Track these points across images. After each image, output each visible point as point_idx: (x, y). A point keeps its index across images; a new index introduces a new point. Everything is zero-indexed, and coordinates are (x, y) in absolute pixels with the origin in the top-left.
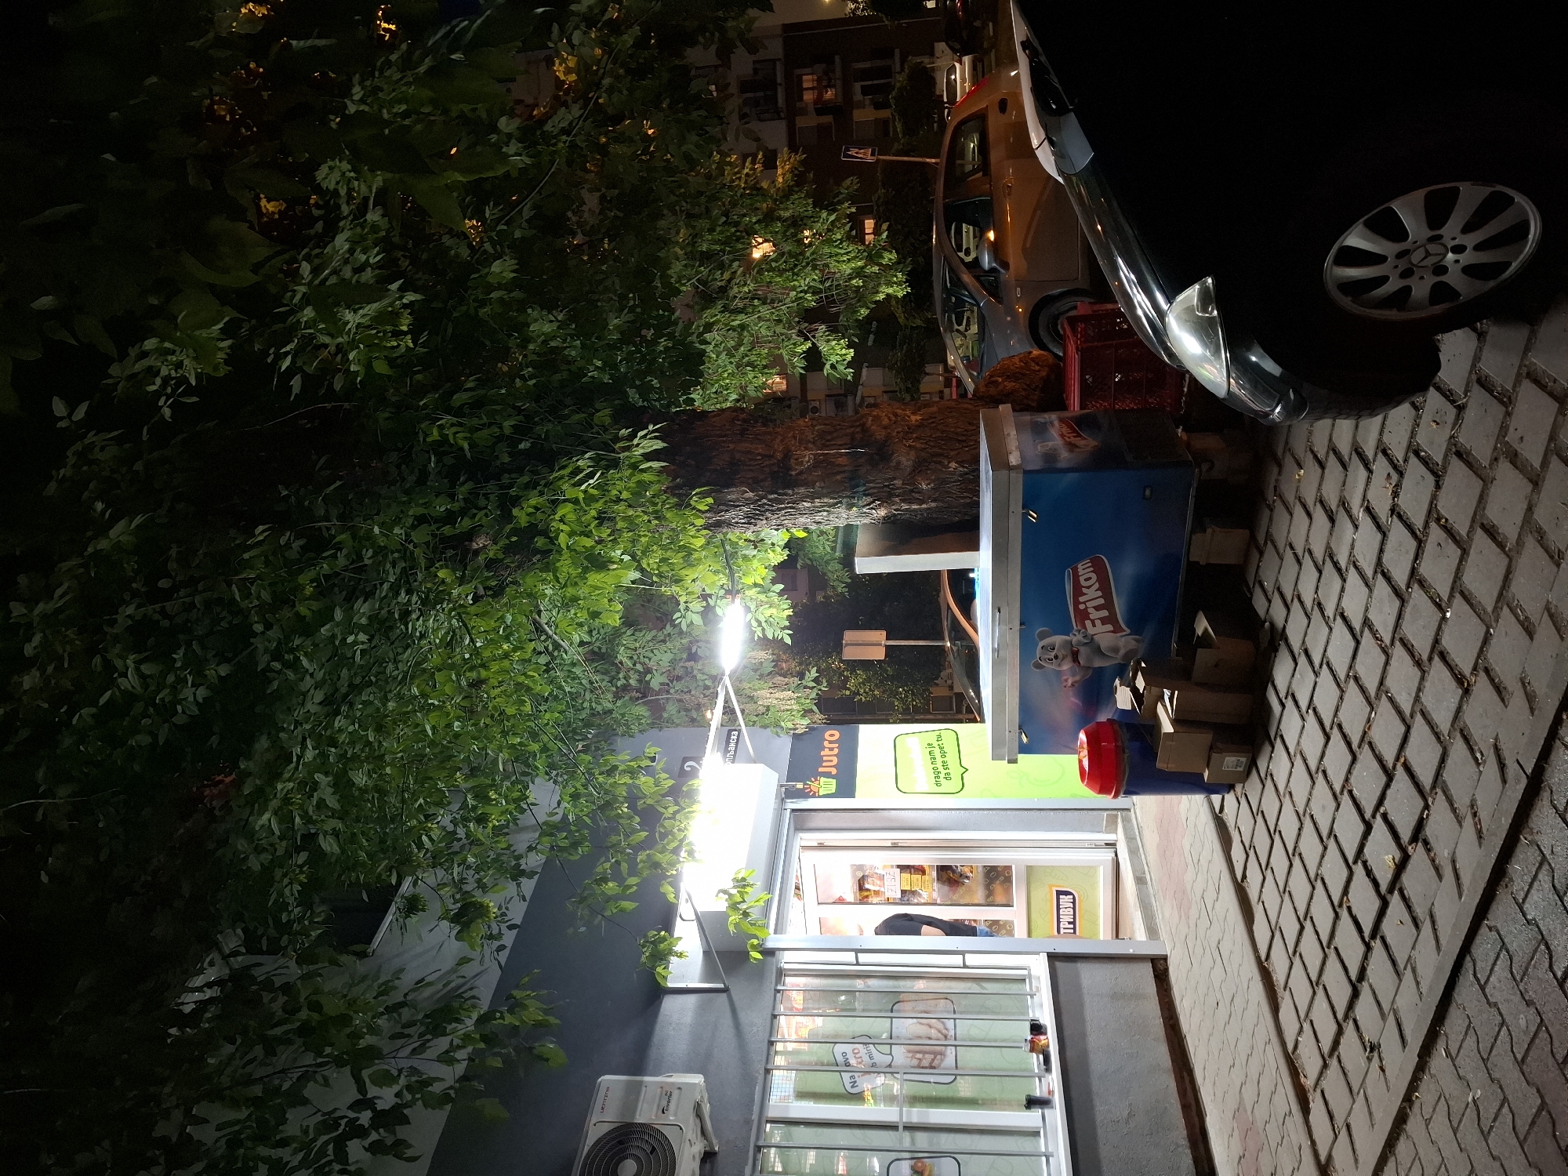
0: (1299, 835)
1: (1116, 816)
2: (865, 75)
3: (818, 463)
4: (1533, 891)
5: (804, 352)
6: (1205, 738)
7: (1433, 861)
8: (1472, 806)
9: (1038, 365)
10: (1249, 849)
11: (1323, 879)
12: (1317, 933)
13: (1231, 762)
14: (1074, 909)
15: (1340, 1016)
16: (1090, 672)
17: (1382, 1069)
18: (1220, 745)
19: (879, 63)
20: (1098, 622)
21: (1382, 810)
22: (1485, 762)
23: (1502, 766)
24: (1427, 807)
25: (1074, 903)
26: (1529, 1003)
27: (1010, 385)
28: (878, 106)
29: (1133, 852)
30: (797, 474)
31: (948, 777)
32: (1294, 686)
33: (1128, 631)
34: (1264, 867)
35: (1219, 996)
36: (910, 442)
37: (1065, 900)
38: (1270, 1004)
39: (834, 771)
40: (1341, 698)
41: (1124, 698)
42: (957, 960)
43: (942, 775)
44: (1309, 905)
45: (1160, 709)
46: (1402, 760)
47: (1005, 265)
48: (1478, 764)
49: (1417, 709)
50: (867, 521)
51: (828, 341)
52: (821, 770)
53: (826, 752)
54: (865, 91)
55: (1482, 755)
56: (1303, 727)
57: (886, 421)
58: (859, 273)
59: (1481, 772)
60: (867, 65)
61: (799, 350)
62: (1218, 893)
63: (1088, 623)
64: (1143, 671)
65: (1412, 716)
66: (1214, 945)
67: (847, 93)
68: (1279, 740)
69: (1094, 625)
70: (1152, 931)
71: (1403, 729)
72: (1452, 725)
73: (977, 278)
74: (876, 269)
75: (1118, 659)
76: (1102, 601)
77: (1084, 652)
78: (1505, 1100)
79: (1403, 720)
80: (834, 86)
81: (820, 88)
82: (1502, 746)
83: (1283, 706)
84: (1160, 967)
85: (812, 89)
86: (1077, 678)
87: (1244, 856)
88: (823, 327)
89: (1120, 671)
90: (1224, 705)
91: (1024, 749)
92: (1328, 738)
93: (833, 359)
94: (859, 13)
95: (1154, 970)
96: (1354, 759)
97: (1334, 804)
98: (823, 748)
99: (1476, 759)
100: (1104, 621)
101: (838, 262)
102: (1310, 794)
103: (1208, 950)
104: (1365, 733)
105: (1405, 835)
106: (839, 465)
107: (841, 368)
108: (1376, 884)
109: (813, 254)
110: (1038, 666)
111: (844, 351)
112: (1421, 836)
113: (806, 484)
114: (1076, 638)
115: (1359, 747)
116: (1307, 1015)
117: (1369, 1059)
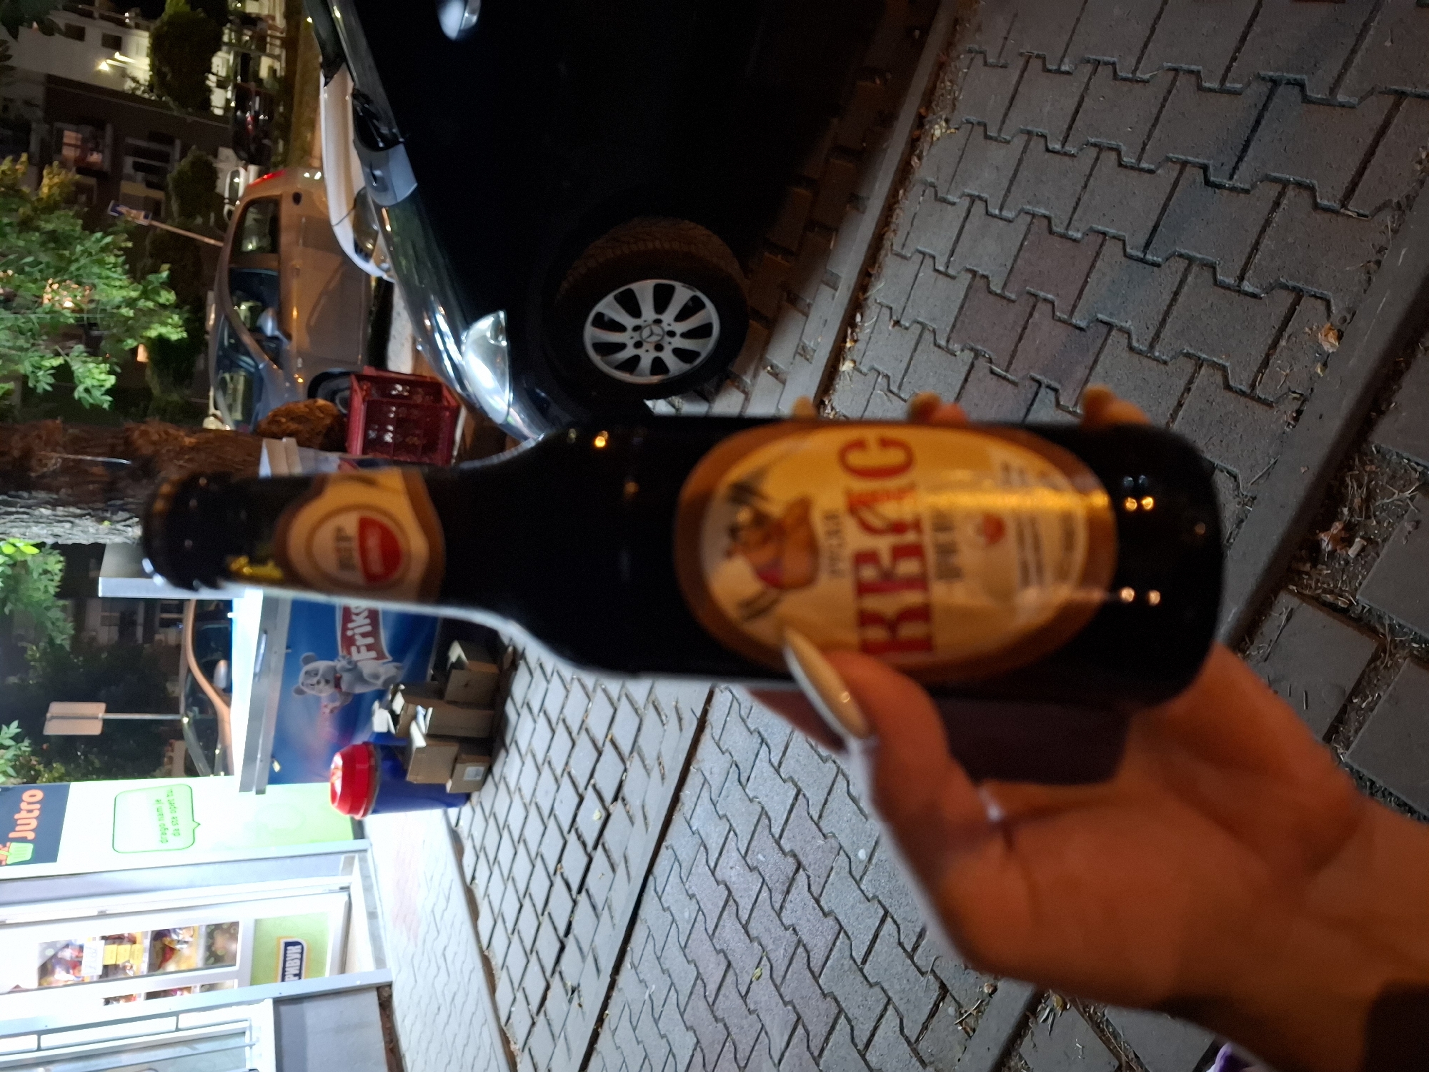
0: (524, 823)
1: (353, 858)
2: (138, 152)
3: (67, 468)
4: (697, 807)
5: (53, 368)
6: (452, 750)
7: (628, 812)
8: (658, 758)
9: (322, 412)
10: (480, 851)
11: (542, 857)
12: (534, 906)
13: (471, 771)
14: (301, 959)
15: (548, 973)
16: (350, 699)
17: (580, 1005)
18: (464, 756)
19: (154, 146)
20: (363, 649)
21: (592, 782)
22: (668, 722)
23: (680, 719)
24: (625, 770)
25: (302, 953)
26: (692, 896)
27: (293, 426)
28: (150, 185)
29: (368, 889)
30: (38, 477)
31: (177, 832)
32: (529, 696)
33: (390, 658)
34: (491, 861)
35: (441, 1001)
36: (181, 462)
37: (293, 950)
38: (488, 987)
39: (31, 836)
40: (567, 697)
41: (381, 721)
42: (170, 1023)
43: (170, 832)
44: (528, 884)
45: (414, 728)
46: (609, 737)
47: (289, 337)
48: (664, 725)
49: (623, 693)
50: (118, 539)
51: (85, 362)
52: (12, 835)
53: (23, 814)
54: (137, 167)
55: (666, 717)
56: (534, 729)
57: (155, 437)
58: (131, 303)
59: (665, 730)
60: (143, 144)
61: (47, 363)
62: (448, 902)
63: (354, 649)
64: (403, 692)
65: (619, 700)
66: (439, 953)
67: (117, 163)
68: (513, 746)
69: (359, 651)
70: (380, 962)
71: (611, 711)
72: (647, 699)
73: (258, 342)
74: (150, 304)
75: (379, 684)
76: (369, 628)
77: (346, 678)
78: (672, 984)
79: (612, 704)
80: (102, 152)
81: (85, 148)
82: (680, 705)
83: (519, 715)
84: (384, 995)
85: (75, 146)
86: (337, 704)
87: (475, 858)
88: (81, 347)
89: (380, 695)
90: (468, 721)
91: (275, 779)
92: (553, 732)
93: (89, 382)
94: (139, 93)
95: (379, 999)
96: (574, 744)
97: (555, 787)
98: (19, 810)
99: (662, 721)
100: (369, 647)
101: (108, 285)
102: (537, 784)
103: (433, 960)
104: (583, 722)
105: (608, 797)
106: (93, 474)
107: (97, 393)
108: (584, 845)
109: (78, 269)
110: (300, 692)
111: (103, 377)
112: (620, 796)
113: (48, 489)
114: (340, 664)
115: (578, 733)
116: (520, 984)
117: (570, 1001)
